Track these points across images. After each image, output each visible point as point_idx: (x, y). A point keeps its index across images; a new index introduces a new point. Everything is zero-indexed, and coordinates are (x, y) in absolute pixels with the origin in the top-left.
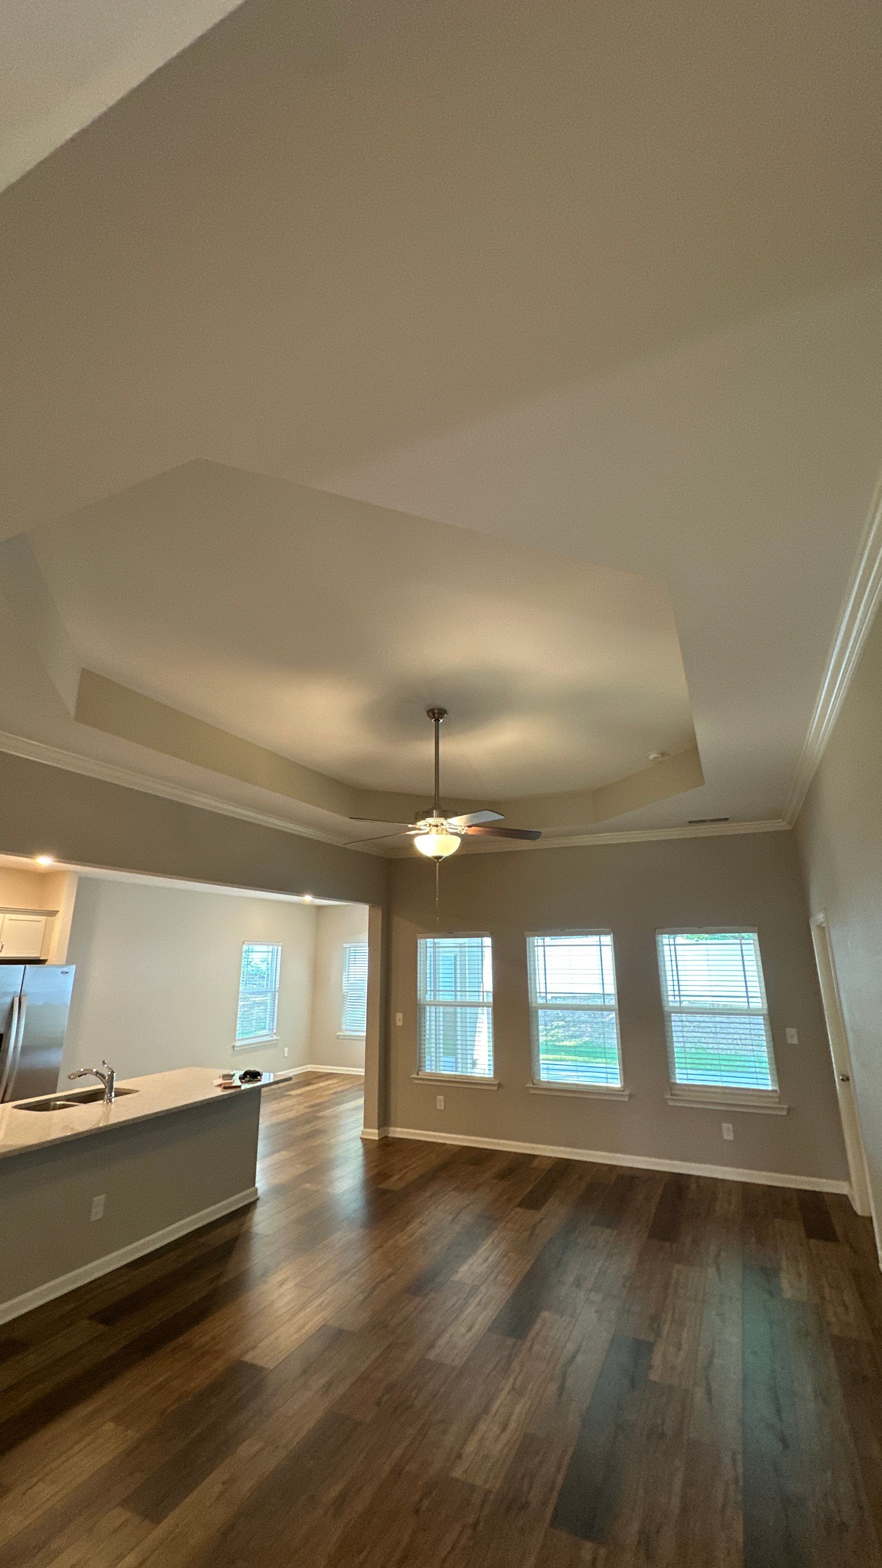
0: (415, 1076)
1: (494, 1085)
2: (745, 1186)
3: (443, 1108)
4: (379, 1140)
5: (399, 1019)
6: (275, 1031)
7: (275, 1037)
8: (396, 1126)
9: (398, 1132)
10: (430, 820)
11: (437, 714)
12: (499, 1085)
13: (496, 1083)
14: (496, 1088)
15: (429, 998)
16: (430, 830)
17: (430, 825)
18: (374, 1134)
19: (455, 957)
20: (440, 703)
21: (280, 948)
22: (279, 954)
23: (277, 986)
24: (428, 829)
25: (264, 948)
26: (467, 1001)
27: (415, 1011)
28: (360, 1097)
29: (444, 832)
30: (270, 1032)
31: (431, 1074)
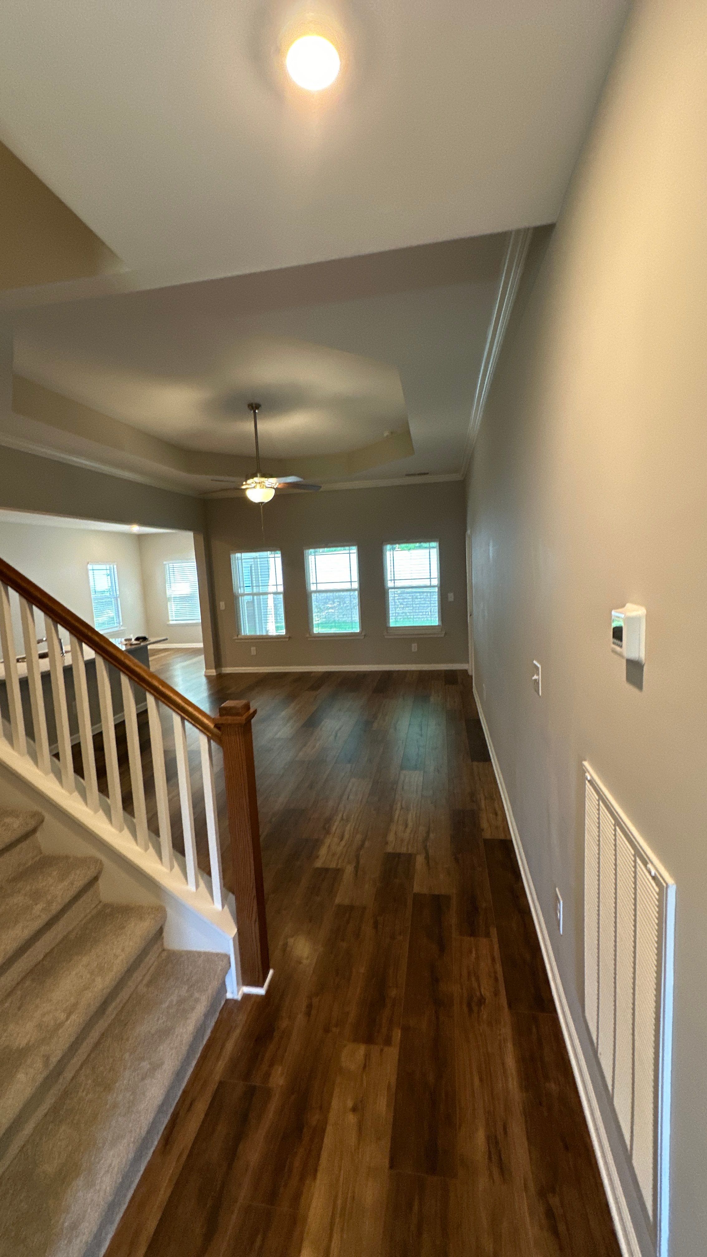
0: (236, 638)
1: (287, 638)
2: (421, 672)
3: (255, 654)
4: (217, 675)
5: (222, 605)
6: (121, 624)
7: (122, 628)
8: (226, 667)
9: (228, 670)
10: (256, 479)
11: (254, 407)
12: (290, 638)
13: (288, 636)
14: (287, 639)
15: (241, 591)
16: (256, 485)
17: (256, 483)
18: (213, 672)
19: (251, 567)
20: (257, 400)
21: (115, 566)
22: (116, 570)
23: (118, 593)
24: (253, 485)
25: (104, 567)
26: (261, 592)
27: (233, 600)
28: (202, 654)
29: (265, 487)
30: (118, 625)
31: (244, 636)
